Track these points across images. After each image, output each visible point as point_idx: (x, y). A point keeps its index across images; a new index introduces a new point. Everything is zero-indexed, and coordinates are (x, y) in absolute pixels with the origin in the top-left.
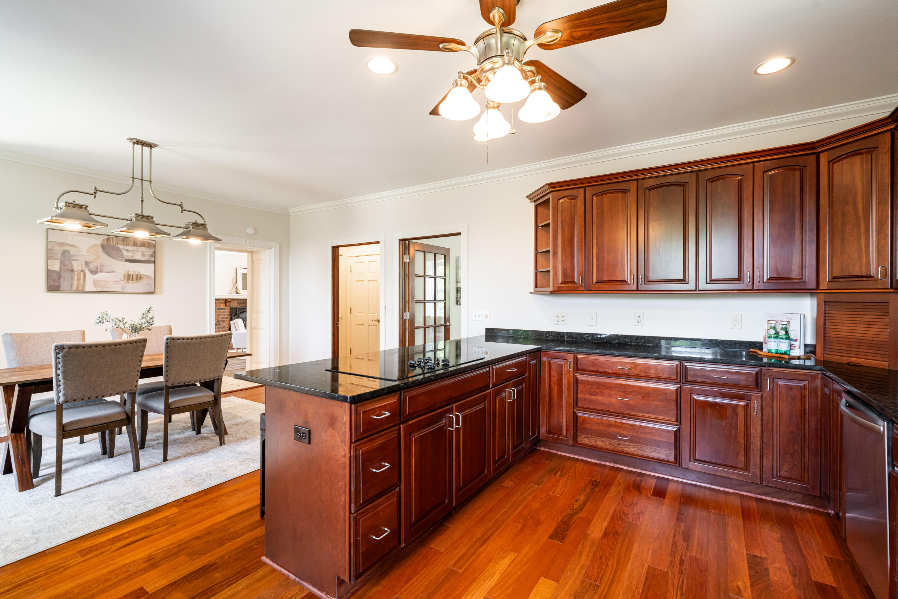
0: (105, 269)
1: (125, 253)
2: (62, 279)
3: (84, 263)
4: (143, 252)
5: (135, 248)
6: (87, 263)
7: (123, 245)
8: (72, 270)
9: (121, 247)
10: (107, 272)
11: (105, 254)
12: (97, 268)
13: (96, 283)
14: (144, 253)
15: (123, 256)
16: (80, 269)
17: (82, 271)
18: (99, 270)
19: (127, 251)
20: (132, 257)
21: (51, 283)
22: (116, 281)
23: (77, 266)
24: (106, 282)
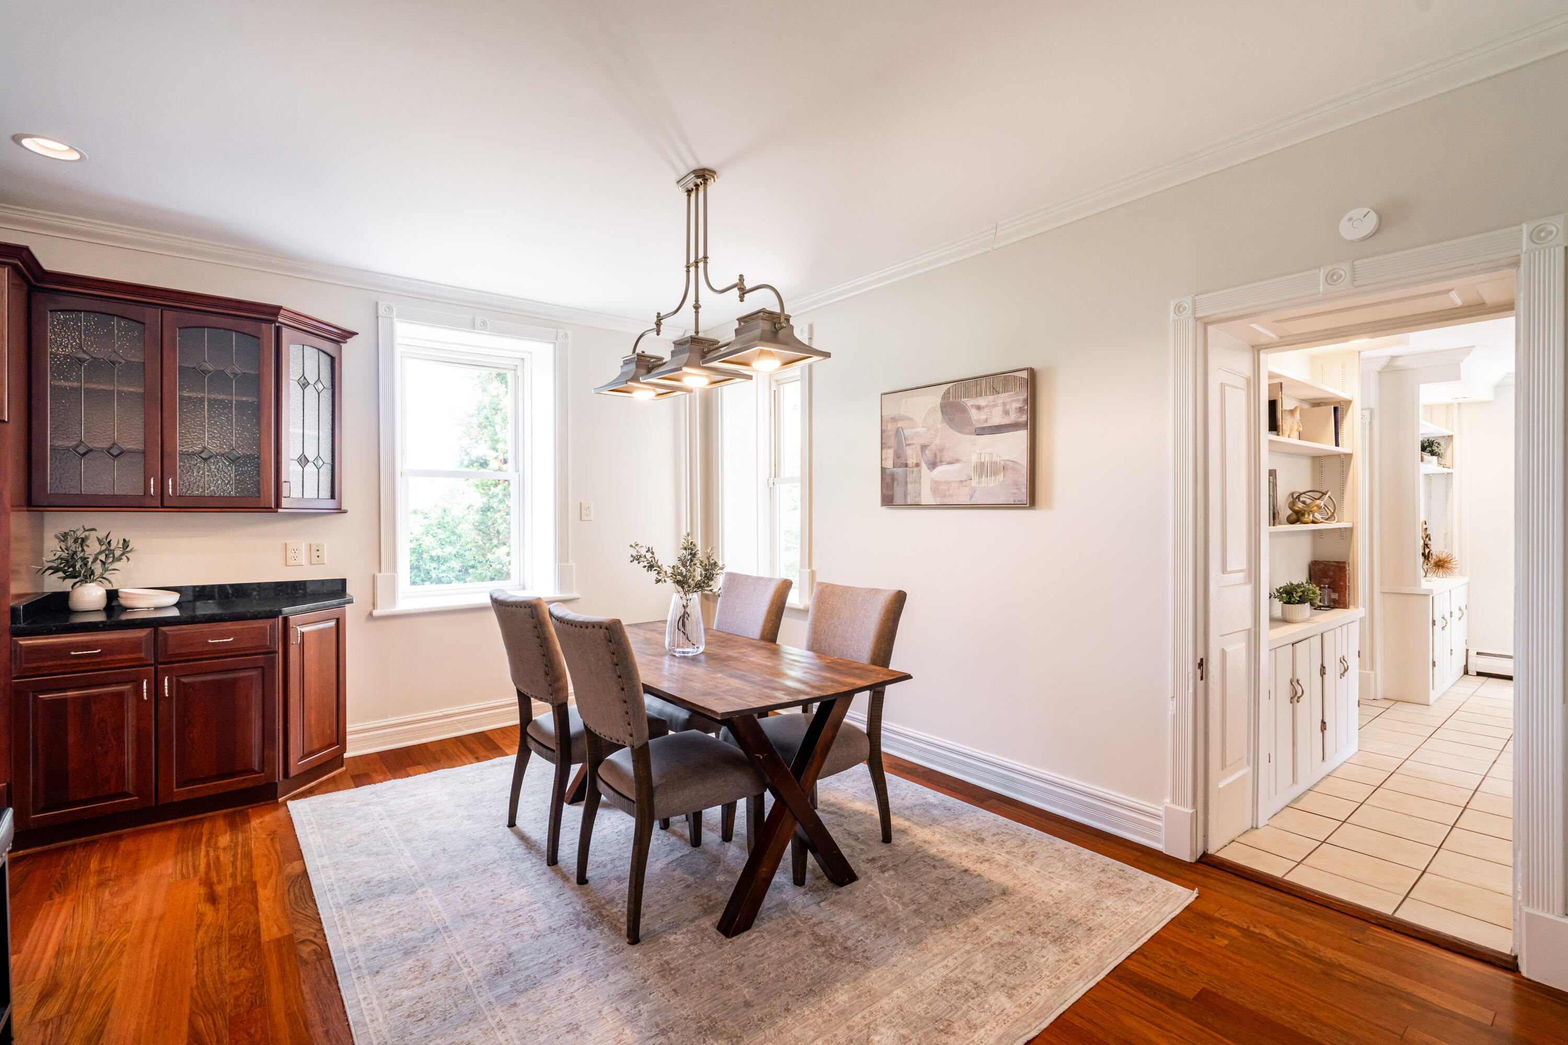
0: (947, 456)
1: (974, 414)
2: (895, 483)
3: (919, 449)
4: (1004, 404)
5: (991, 398)
6: (924, 447)
7: (972, 397)
8: (906, 466)
9: (970, 402)
10: (950, 463)
11: (945, 425)
12: (936, 455)
13: (936, 487)
14: (1008, 407)
15: (969, 422)
16: (915, 461)
17: (917, 465)
18: (938, 460)
19: (979, 408)
20: (986, 420)
21: (884, 492)
22: (961, 481)
23: (912, 455)
24: (948, 483)
